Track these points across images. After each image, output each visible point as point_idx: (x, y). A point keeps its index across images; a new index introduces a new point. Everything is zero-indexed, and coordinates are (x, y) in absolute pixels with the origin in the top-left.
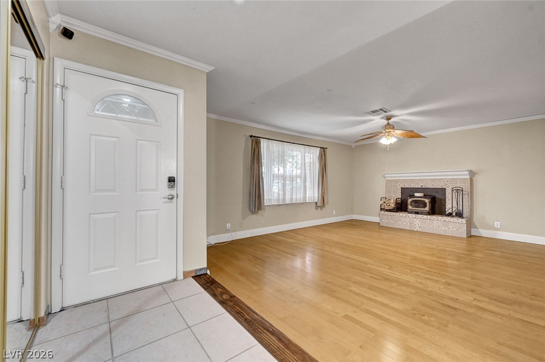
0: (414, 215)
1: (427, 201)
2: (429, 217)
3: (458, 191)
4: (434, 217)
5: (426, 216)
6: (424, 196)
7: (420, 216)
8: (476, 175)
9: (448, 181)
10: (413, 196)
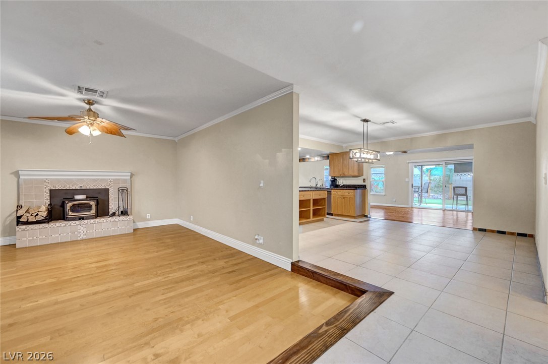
0: (78, 222)
1: (93, 203)
2: (97, 220)
3: (123, 191)
4: (103, 220)
5: (94, 220)
6: (87, 198)
7: (86, 221)
8: (134, 176)
9: (111, 181)
10: (72, 199)
